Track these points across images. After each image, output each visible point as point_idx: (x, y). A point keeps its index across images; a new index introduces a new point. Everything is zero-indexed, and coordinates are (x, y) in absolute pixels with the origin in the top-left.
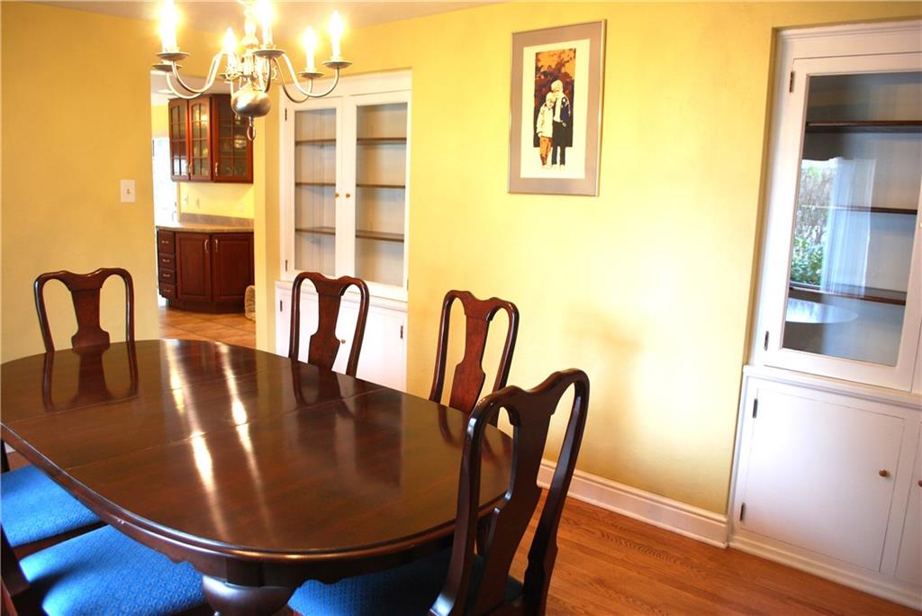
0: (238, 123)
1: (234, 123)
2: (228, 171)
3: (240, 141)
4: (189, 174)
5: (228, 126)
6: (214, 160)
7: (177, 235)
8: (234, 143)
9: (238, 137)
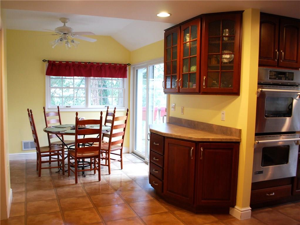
0: (225, 39)
1: (223, 40)
2: (214, 84)
3: (228, 56)
4: (179, 88)
5: (217, 42)
6: (202, 74)
7: (166, 139)
8: (221, 58)
9: (225, 52)
